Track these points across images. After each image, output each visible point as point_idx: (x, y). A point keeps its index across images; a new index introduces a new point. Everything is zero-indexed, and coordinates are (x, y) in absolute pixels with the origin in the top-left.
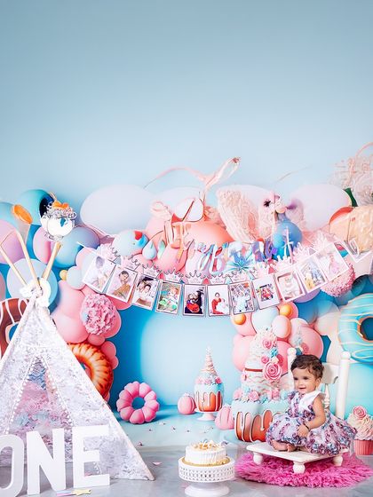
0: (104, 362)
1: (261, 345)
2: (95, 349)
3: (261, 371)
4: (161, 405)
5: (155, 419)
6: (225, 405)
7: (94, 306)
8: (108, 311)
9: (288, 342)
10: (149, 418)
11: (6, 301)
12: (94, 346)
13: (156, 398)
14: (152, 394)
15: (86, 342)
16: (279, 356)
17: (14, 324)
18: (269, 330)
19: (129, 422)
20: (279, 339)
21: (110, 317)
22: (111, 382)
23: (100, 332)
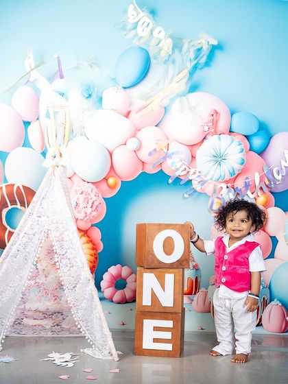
0: (90, 245)
2: (82, 233)
6: (202, 289)
7: (82, 193)
8: (94, 198)
10: (131, 299)
11: (4, 186)
14: (134, 277)
17: (10, 207)
19: (112, 301)
21: (96, 203)
22: (96, 264)
23: (87, 218)
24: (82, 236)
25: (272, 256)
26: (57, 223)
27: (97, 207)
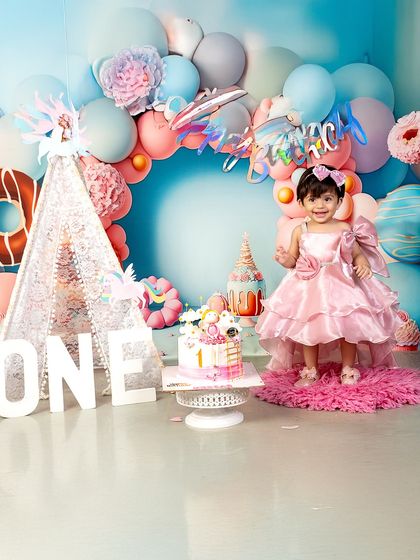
7: (97, 179)
8: (115, 185)
10: (170, 322)
13: (178, 297)
14: (173, 293)
21: (117, 192)
23: (106, 212)
26: (75, 215)
27: (119, 196)
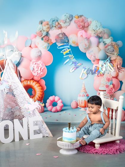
0: (40, 87)
1: (106, 80)
2: (36, 82)
3: (105, 91)
4: (64, 105)
5: (62, 110)
7: (36, 64)
9: (117, 78)
10: (60, 110)
12: (36, 81)
13: (62, 102)
14: (60, 101)
15: (33, 79)
16: (113, 84)
17: (3, 71)
18: (109, 73)
19: (51, 112)
20: (113, 77)
21: (42, 68)
22: (43, 96)
23: (39, 75)
24: (36, 83)
25: (120, 89)
27: (43, 70)
